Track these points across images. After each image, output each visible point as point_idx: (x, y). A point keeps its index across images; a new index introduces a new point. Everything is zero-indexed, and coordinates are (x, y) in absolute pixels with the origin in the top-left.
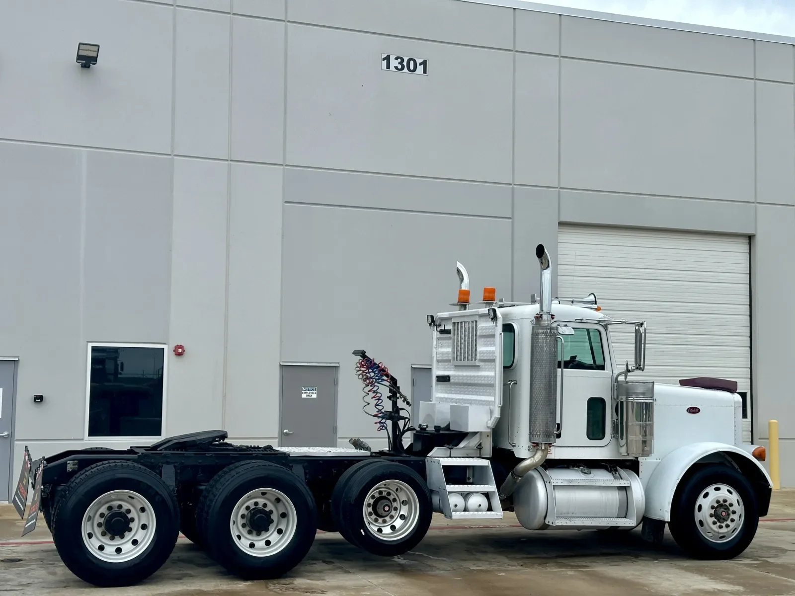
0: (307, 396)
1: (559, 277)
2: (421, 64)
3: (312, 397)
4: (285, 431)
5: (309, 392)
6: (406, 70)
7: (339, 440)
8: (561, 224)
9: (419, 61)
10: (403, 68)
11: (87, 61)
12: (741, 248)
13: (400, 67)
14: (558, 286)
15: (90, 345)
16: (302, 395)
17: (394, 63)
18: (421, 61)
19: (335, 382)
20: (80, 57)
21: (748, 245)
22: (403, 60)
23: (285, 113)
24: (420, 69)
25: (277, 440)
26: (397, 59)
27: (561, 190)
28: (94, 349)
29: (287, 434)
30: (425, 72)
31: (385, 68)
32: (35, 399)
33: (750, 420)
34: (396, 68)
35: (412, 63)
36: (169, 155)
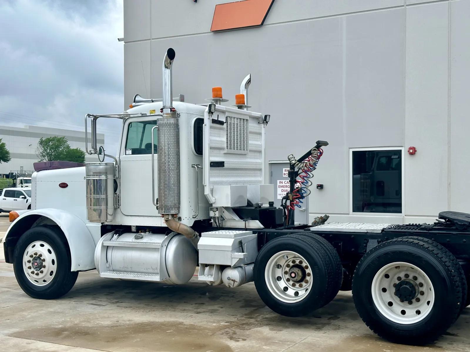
15: (351, 151)
28: (354, 152)
32: (317, 187)
36: (403, 6)
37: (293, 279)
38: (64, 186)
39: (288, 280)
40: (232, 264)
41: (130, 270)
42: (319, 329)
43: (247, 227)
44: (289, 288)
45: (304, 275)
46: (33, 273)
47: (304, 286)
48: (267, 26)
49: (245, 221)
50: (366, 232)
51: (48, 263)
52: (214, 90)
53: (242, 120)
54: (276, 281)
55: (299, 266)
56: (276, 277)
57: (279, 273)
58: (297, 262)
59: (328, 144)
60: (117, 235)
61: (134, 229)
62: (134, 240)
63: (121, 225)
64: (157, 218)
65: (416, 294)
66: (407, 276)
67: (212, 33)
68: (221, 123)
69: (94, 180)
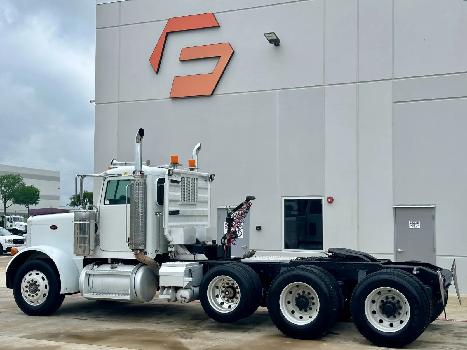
0: (413, 227)
3: (417, 228)
4: (399, 250)
5: (414, 224)
7: (437, 257)
15: (283, 199)
16: (410, 226)
19: (433, 218)
20: (270, 41)
23: (393, 45)
25: (393, 255)
28: (285, 200)
29: (400, 252)
32: (257, 228)
36: (323, 85)
37: (227, 296)
38: (54, 228)
39: (224, 297)
40: (184, 285)
41: (106, 292)
42: (245, 331)
43: (195, 259)
44: (224, 303)
45: (235, 293)
46: (29, 295)
47: (235, 301)
48: (217, 96)
49: (194, 255)
50: (279, 262)
51: (42, 288)
52: (172, 157)
53: (193, 179)
54: (215, 298)
55: (232, 287)
56: (216, 295)
57: (218, 292)
58: (231, 284)
59: (255, 198)
60: (97, 265)
61: (110, 261)
62: (110, 269)
63: (100, 258)
64: (129, 252)
65: (309, 305)
66: (304, 292)
67: (171, 100)
68: (178, 182)
69: (80, 224)
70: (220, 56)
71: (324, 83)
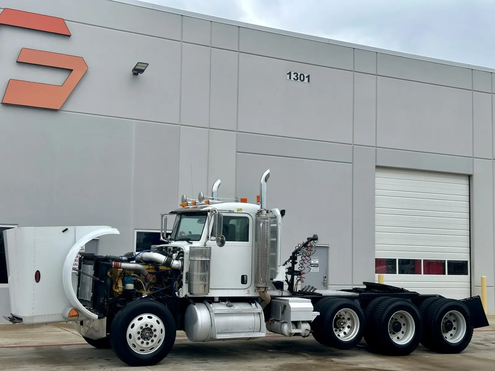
1: (376, 196)
2: (306, 77)
6: (299, 80)
8: (378, 167)
9: (306, 75)
10: (297, 79)
11: (137, 71)
12: (465, 182)
13: (296, 78)
14: (376, 201)
17: (293, 76)
18: (307, 75)
20: (135, 69)
21: (468, 180)
22: (297, 75)
24: (306, 79)
26: (294, 74)
27: (377, 148)
30: (309, 81)
31: (289, 79)
33: (470, 276)
34: (294, 79)
35: (302, 76)
36: (178, 125)
41: (230, 331)
60: (211, 304)
61: (217, 300)
70: (72, 70)
71: (180, 122)
